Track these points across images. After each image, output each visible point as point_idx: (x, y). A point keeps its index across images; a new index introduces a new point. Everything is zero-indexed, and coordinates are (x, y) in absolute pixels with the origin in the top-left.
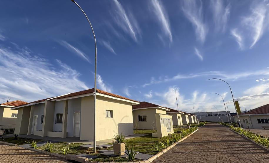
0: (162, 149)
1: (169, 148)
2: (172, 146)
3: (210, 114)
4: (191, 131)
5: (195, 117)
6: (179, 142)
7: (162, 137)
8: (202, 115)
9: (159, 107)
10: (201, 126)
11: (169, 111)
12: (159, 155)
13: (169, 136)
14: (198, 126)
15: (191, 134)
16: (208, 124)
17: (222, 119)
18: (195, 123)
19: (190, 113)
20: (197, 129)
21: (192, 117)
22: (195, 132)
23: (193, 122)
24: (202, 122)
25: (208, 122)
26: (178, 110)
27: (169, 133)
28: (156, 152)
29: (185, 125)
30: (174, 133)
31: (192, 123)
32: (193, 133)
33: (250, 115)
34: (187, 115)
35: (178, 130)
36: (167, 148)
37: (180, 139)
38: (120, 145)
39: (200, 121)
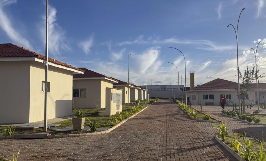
0: (116, 124)
1: (121, 123)
2: (124, 122)
3: (163, 88)
4: (141, 108)
5: (146, 91)
6: (130, 118)
7: (111, 115)
8: (154, 89)
9: (106, 78)
10: (151, 103)
11: (117, 83)
12: (114, 128)
13: (118, 114)
14: (149, 104)
15: (140, 112)
16: (159, 100)
17: (174, 95)
18: (145, 100)
19: (140, 87)
20: (146, 107)
21: (142, 91)
22: (144, 109)
23: (143, 99)
24: (154, 98)
25: (159, 98)
26: (128, 82)
27: (118, 111)
28: (112, 126)
29: (133, 103)
30: (123, 111)
31: (141, 100)
32: (142, 110)
33: (198, 90)
34: (137, 89)
35: (126, 108)
36: (120, 123)
37: (130, 116)
38: (81, 119)
39: (151, 98)
